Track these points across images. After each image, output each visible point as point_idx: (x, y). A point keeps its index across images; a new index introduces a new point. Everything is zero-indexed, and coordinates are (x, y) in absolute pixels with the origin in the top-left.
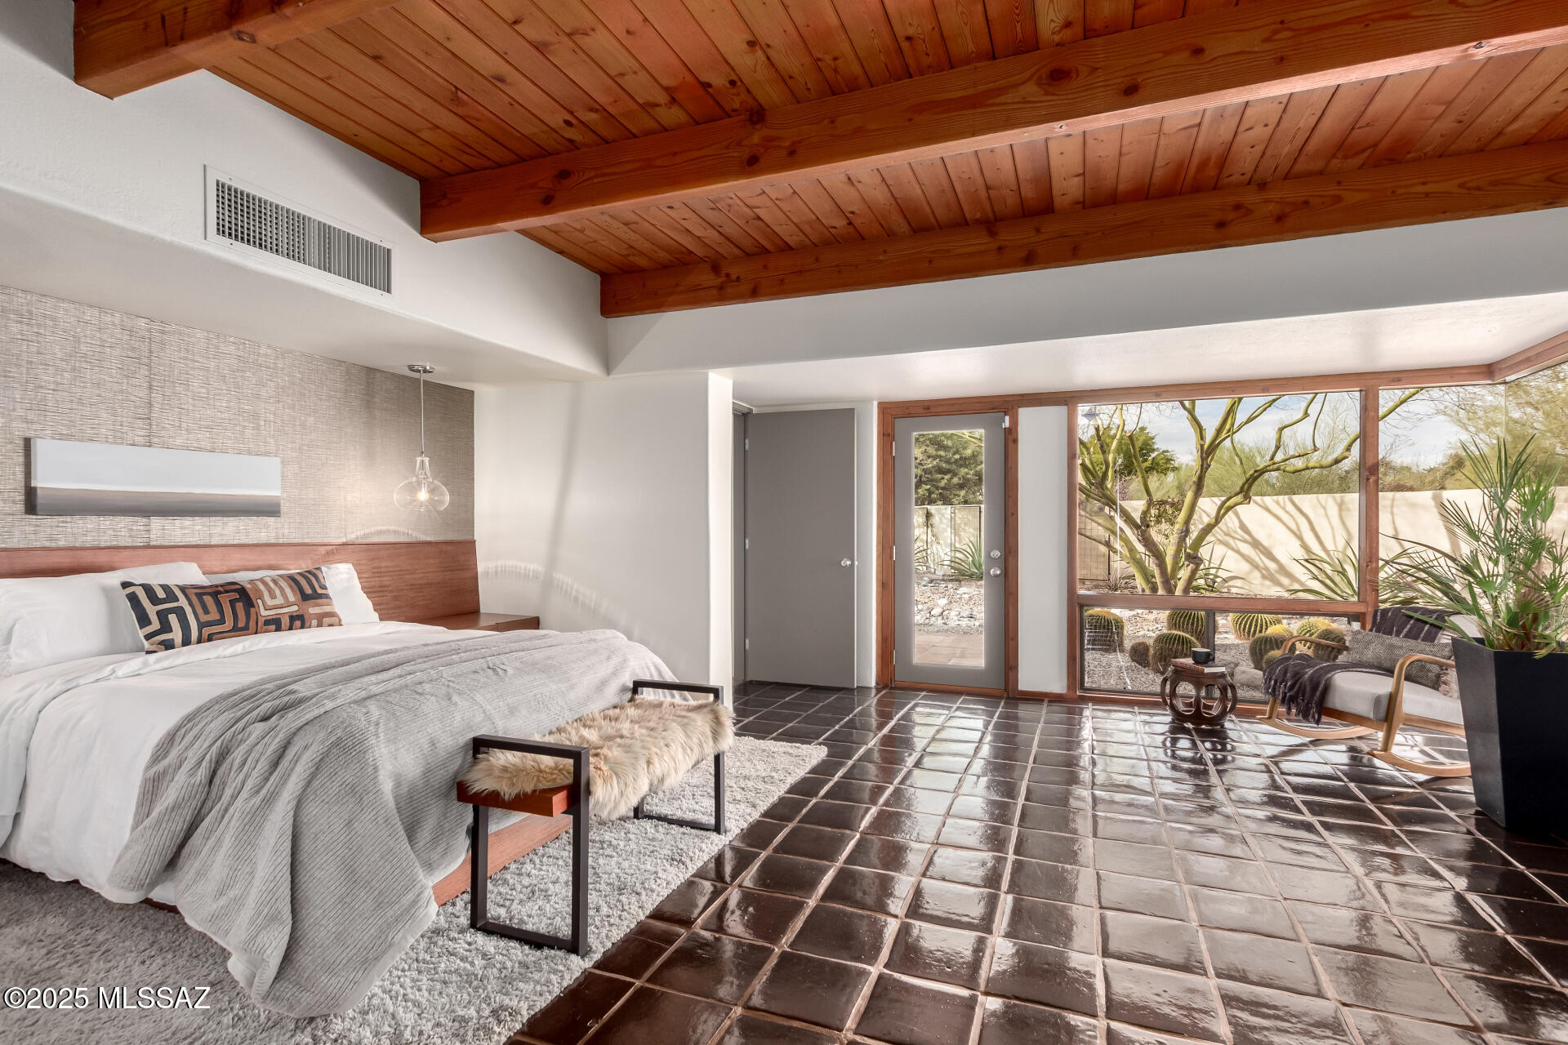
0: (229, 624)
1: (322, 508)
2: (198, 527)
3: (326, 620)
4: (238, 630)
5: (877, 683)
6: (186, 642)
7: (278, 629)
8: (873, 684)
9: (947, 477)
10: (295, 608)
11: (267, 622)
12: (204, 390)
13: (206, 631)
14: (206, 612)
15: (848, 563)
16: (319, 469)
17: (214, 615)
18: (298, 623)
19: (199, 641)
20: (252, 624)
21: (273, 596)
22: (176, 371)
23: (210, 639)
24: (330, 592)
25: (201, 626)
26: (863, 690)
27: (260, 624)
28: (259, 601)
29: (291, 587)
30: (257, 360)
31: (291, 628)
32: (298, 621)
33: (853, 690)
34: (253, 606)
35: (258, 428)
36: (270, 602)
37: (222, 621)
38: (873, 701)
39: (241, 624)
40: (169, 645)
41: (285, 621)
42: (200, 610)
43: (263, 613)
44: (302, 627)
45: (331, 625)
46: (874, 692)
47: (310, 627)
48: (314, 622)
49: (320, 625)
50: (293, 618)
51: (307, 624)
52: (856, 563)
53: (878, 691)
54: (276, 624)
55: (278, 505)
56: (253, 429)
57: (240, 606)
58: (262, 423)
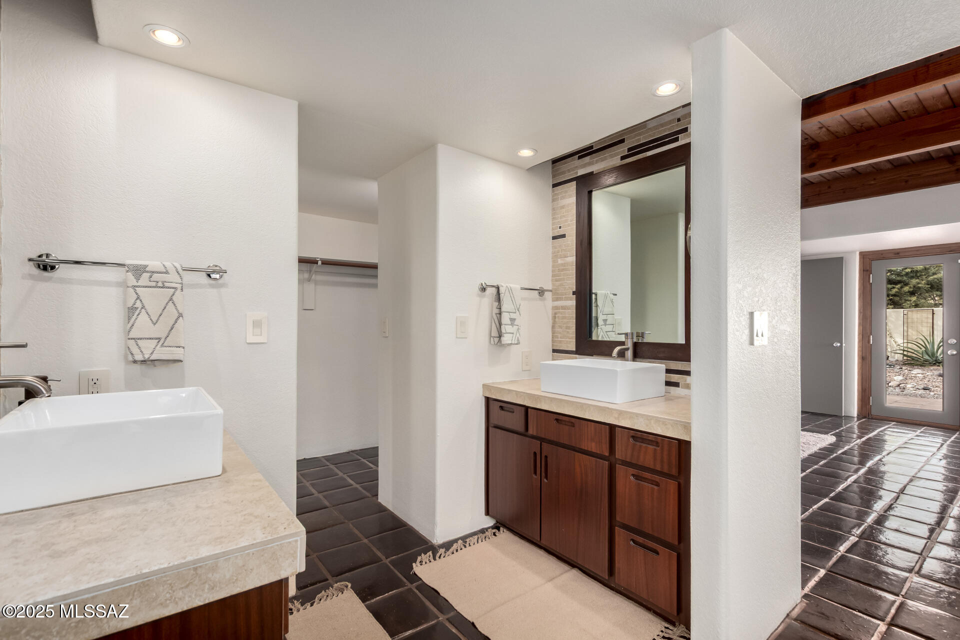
5: (858, 415)
8: (856, 415)
9: (899, 286)
15: (839, 344)
26: (849, 418)
33: (842, 417)
38: (855, 424)
46: (856, 419)
52: (844, 345)
53: (859, 418)
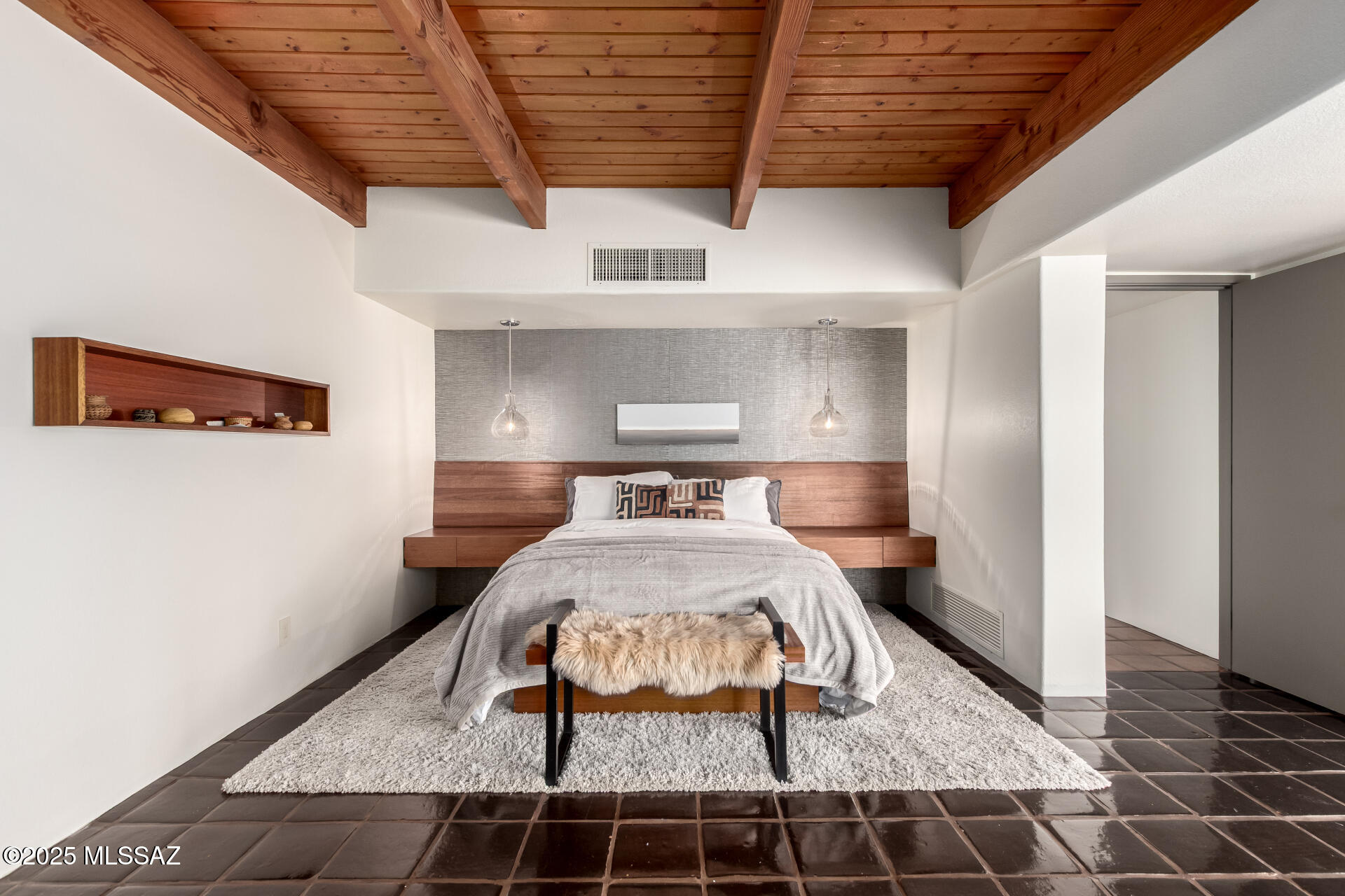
0: (650, 510)
1: (770, 436)
2: (693, 451)
3: (710, 515)
4: (655, 514)
6: (630, 517)
7: (679, 516)
10: (690, 504)
11: (672, 512)
12: (696, 365)
13: (640, 512)
14: (642, 501)
16: (768, 409)
17: (645, 504)
18: (691, 514)
19: (636, 517)
20: (663, 512)
21: (679, 495)
22: (682, 356)
23: (641, 516)
24: (725, 496)
25: (637, 509)
27: (668, 512)
28: (670, 498)
29: (694, 490)
30: (727, 340)
31: (686, 517)
32: (691, 513)
34: (666, 501)
35: (727, 385)
36: (676, 498)
37: (647, 508)
39: (657, 511)
40: (621, 517)
41: (683, 512)
42: (639, 500)
43: (671, 505)
44: (694, 517)
45: (713, 519)
47: (699, 518)
48: (702, 515)
49: (706, 517)
50: (688, 511)
51: (697, 516)
54: (676, 513)
55: (737, 436)
56: (725, 385)
57: (659, 499)
58: (730, 381)
